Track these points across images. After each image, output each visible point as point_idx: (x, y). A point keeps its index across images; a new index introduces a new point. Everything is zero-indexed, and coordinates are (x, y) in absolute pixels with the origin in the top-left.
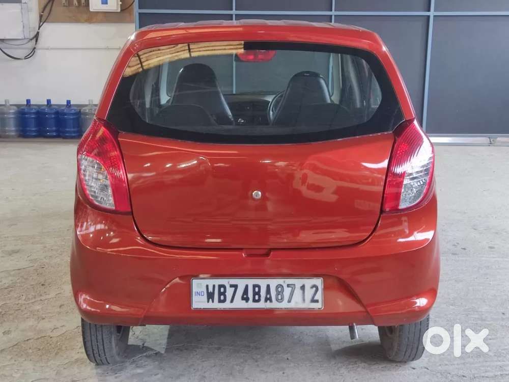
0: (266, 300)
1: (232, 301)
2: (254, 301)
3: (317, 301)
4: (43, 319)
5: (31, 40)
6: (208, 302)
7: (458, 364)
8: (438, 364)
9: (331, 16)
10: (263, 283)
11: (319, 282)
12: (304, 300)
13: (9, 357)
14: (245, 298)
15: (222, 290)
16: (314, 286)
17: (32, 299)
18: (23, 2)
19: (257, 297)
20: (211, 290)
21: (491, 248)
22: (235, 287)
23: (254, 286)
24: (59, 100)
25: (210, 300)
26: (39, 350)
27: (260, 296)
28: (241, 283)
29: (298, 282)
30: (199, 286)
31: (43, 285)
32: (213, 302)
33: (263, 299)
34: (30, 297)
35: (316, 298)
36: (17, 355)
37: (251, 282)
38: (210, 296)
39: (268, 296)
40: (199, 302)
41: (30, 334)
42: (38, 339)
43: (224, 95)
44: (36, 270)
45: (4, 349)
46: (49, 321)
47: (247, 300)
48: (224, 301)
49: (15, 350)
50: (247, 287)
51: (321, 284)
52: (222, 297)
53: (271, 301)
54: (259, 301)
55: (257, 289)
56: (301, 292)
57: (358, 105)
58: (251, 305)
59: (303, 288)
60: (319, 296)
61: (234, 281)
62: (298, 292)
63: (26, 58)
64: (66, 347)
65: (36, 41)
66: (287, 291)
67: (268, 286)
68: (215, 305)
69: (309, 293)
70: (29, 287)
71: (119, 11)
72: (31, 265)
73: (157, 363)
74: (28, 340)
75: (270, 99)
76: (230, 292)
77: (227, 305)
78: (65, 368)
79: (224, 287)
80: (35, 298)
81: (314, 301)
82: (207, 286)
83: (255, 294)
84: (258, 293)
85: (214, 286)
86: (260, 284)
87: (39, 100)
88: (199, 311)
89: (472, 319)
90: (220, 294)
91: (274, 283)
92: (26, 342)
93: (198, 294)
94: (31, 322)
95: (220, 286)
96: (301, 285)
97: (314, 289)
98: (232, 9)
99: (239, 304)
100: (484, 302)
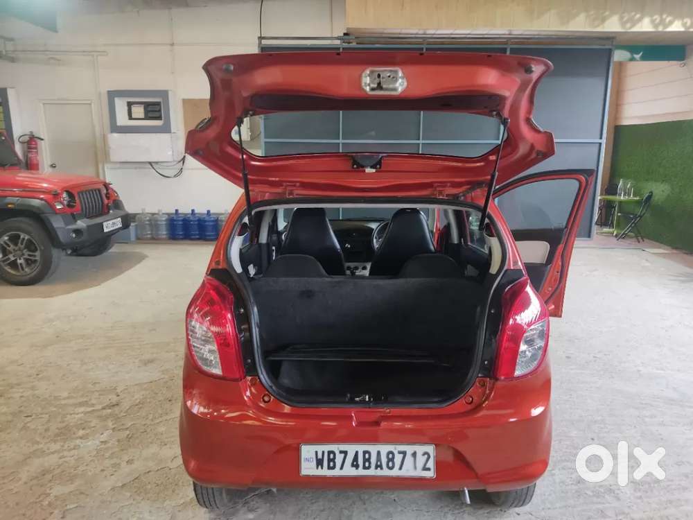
0: (377, 467)
1: (341, 468)
2: (365, 468)
3: (429, 469)
4: (166, 444)
5: (180, 162)
6: (317, 468)
7: (560, 508)
8: (541, 508)
9: (419, 144)
10: (373, 449)
11: (430, 449)
12: (415, 468)
13: (128, 494)
14: (355, 464)
15: (332, 456)
16: (426, 453)
17: (158, 418)
18: (172, 131)
19: (367, 464)
20: (320, 456)
21: (568, 357)
22: (345, 453)
23: (365, 453)
24: (201, 210)
25: (320, 467)
26: (158, 485)
27: (370, 463)
28: (352, 449)
29: (409, 449)
30: (308, 452)
31: (170, 401)
32: (322, 468)
33: (373, 466)
34: (157, 415)
35: (427, 466)
36: (136, 492)
37: (361, 448)
38: (319, 463)
39: (379, 463)
40: (308, 468)
41: (151, 464)
42: (158, 470)
43: (330, 220)
44: (166, 382)
45: (125, 484)
46: (170, 448)
47: (357, 467)
48: (334, 468)
49: (135, 485)
50: (357, 452)
51: (433, 451)
52: (332, 464)
53: (382, 468)
54: (369, 468)
55: (367, 456)
56: (412, 459)
57: (456, 241)
58: (361, 472)
59: (414, 454)
60: (431, 464)
61: (344, 447)
62: (409, 459)
63: (175, 176)
64: (183, 483)
65: (183, 163)
66: (398, 458)
67: (379, 453)
68: (324, 472)
69: (421, 460)
70: (157, 403)
71: (249, 139)
72: (162, 376)
73: (268, 505)
74: (148, 472)
75: (374, 226)
76: (339, 458)
77: (337, 472)
78: (179, 511)
79: (333, 452)
80: (161, 417)
81: (425, 469)
82: (316, 452)
83: (365, 460)
84: (369, 460)
85: (323, 452)
86: (370, 450)
87: (185, 209)
88: (308, 477)
89: (565, 446)
90: (329, 460)
91: (384, 449)
92: (147, 475)
93: (307, 460)
94: (154, 449)
95: (330, 453)
96: (413, 452)
97: (426, 456)
98: (339, 139)
99: (349, 471)
100: (573, 424)
